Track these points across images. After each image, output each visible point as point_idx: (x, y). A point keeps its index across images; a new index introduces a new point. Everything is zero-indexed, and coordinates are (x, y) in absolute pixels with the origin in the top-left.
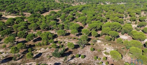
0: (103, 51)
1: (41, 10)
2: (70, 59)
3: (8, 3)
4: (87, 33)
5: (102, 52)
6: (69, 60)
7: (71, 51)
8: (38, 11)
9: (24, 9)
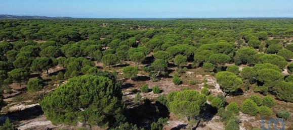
0: (201, 83)
1: (69, 36)
2: (128, 93)
3: (3, 26)
4: (165, 57)
5: (198, 86)
6: (127, 95)
7: (132, 83)
8: (63, 37)
9: (35, 34)
